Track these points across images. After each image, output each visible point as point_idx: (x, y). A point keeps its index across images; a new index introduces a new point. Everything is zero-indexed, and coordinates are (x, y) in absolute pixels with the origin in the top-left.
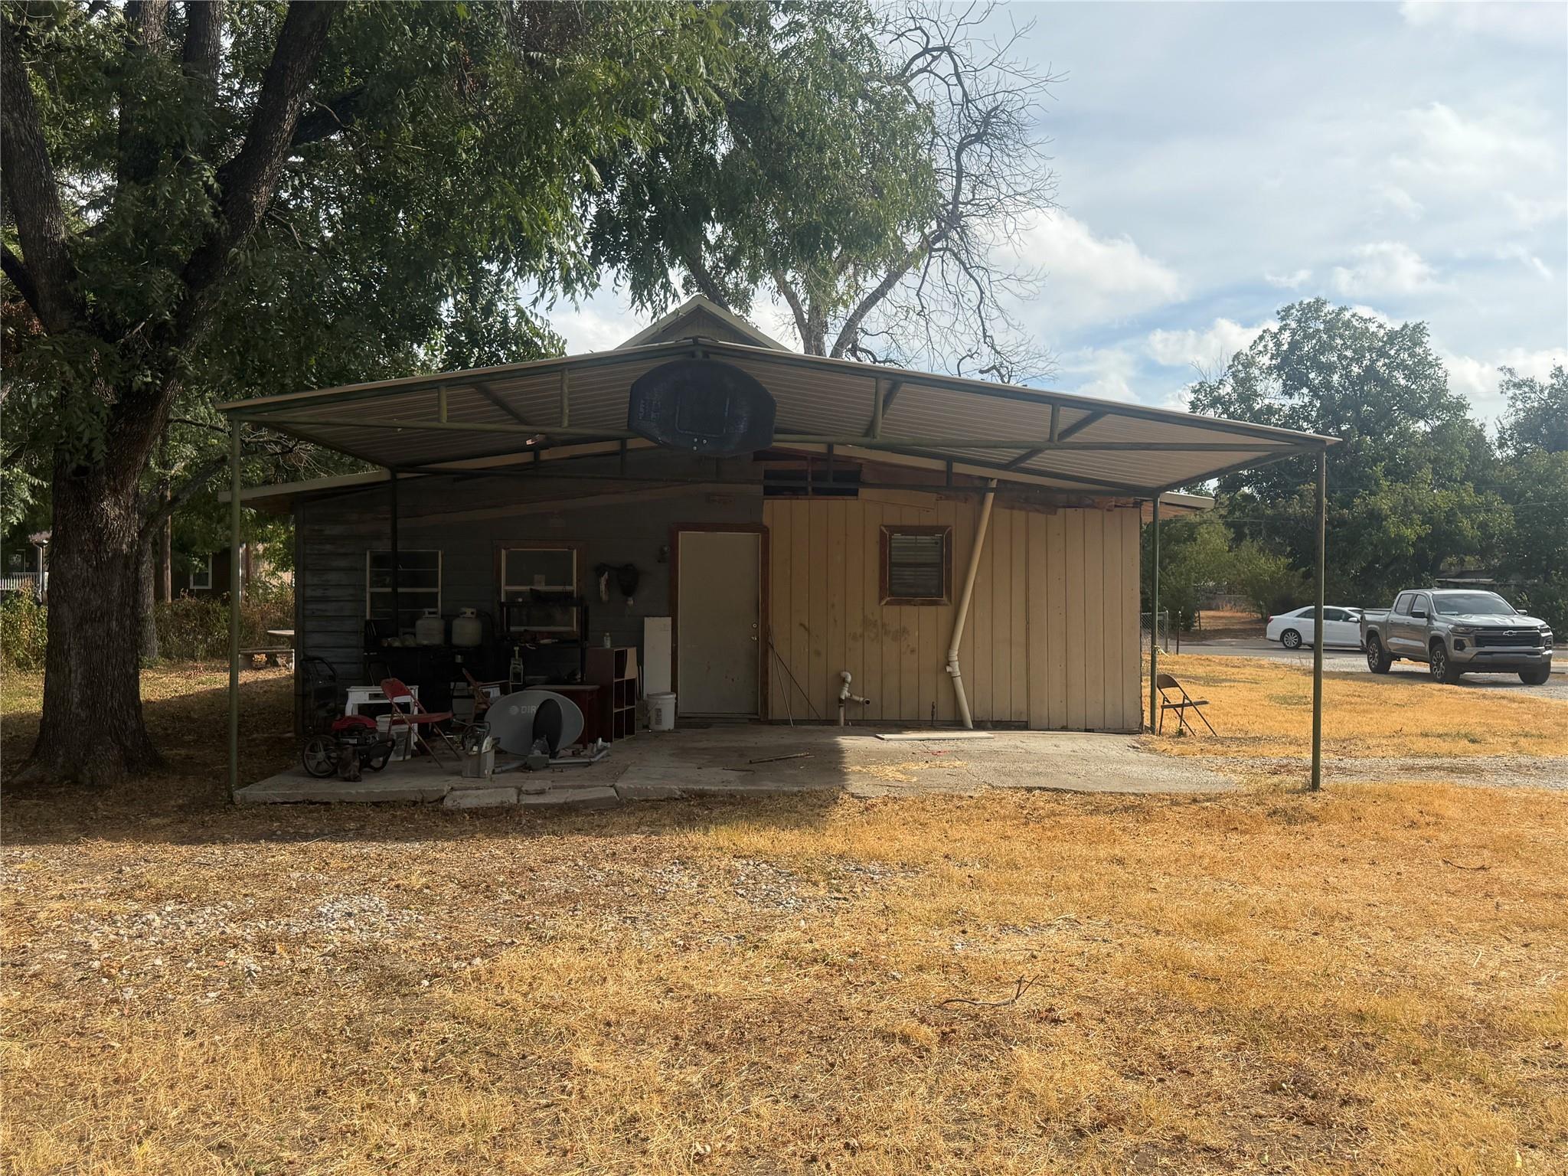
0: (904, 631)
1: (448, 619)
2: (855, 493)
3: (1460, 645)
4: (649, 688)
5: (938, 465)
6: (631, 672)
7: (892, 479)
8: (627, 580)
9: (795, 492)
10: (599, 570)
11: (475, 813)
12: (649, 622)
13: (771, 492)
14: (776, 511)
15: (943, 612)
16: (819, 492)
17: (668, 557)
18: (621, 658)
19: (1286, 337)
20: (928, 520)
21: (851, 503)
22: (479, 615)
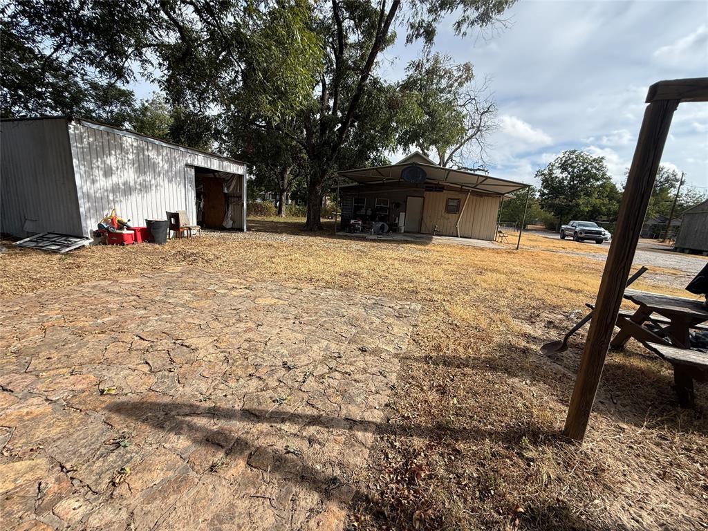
0: (449, 218)
1: (366, 210)
2: (442, 191)
3: (581, 233)
4: (400, 225)
5: (460, 187)
6: (397, 222)
7: (451, 189)
8: (398, 205)
9: (431, 191)
10: (393, 203)
11: (371, 240)
12: (401, 213)
13: (426, 190)
14: (427, 194)
15: (457, 215)
16: (436, 191)
17: (406, 202)
18: (395, 219)
19: (564, 159)
20: (456, 197)
21: (441, 193)
22: (372, 210)
